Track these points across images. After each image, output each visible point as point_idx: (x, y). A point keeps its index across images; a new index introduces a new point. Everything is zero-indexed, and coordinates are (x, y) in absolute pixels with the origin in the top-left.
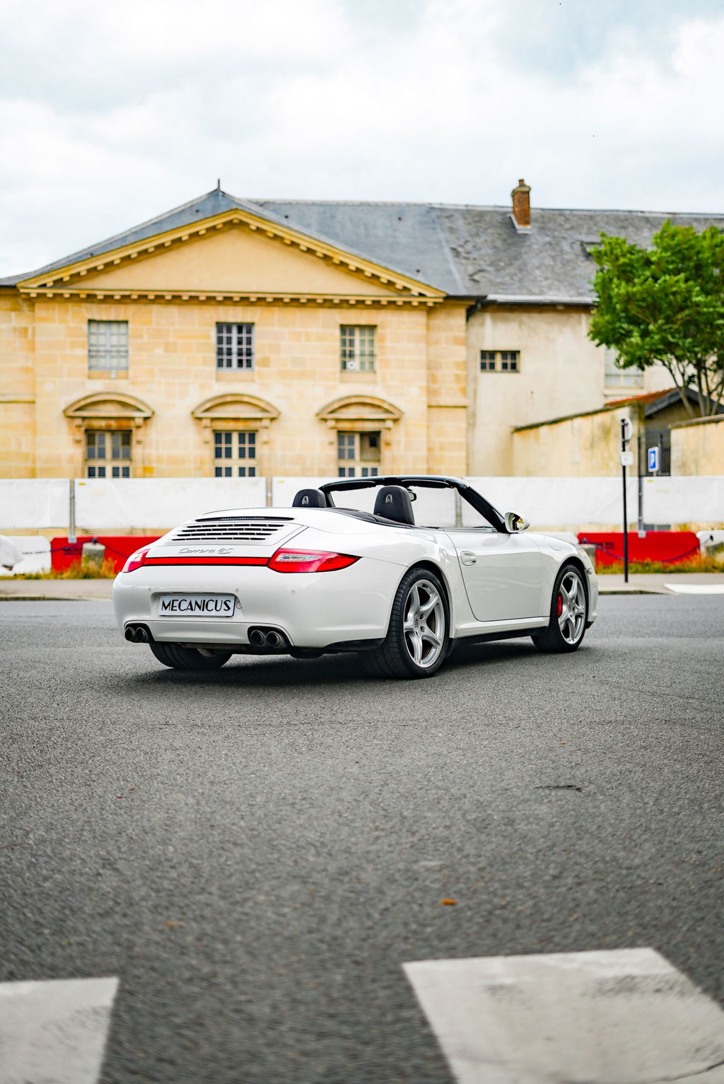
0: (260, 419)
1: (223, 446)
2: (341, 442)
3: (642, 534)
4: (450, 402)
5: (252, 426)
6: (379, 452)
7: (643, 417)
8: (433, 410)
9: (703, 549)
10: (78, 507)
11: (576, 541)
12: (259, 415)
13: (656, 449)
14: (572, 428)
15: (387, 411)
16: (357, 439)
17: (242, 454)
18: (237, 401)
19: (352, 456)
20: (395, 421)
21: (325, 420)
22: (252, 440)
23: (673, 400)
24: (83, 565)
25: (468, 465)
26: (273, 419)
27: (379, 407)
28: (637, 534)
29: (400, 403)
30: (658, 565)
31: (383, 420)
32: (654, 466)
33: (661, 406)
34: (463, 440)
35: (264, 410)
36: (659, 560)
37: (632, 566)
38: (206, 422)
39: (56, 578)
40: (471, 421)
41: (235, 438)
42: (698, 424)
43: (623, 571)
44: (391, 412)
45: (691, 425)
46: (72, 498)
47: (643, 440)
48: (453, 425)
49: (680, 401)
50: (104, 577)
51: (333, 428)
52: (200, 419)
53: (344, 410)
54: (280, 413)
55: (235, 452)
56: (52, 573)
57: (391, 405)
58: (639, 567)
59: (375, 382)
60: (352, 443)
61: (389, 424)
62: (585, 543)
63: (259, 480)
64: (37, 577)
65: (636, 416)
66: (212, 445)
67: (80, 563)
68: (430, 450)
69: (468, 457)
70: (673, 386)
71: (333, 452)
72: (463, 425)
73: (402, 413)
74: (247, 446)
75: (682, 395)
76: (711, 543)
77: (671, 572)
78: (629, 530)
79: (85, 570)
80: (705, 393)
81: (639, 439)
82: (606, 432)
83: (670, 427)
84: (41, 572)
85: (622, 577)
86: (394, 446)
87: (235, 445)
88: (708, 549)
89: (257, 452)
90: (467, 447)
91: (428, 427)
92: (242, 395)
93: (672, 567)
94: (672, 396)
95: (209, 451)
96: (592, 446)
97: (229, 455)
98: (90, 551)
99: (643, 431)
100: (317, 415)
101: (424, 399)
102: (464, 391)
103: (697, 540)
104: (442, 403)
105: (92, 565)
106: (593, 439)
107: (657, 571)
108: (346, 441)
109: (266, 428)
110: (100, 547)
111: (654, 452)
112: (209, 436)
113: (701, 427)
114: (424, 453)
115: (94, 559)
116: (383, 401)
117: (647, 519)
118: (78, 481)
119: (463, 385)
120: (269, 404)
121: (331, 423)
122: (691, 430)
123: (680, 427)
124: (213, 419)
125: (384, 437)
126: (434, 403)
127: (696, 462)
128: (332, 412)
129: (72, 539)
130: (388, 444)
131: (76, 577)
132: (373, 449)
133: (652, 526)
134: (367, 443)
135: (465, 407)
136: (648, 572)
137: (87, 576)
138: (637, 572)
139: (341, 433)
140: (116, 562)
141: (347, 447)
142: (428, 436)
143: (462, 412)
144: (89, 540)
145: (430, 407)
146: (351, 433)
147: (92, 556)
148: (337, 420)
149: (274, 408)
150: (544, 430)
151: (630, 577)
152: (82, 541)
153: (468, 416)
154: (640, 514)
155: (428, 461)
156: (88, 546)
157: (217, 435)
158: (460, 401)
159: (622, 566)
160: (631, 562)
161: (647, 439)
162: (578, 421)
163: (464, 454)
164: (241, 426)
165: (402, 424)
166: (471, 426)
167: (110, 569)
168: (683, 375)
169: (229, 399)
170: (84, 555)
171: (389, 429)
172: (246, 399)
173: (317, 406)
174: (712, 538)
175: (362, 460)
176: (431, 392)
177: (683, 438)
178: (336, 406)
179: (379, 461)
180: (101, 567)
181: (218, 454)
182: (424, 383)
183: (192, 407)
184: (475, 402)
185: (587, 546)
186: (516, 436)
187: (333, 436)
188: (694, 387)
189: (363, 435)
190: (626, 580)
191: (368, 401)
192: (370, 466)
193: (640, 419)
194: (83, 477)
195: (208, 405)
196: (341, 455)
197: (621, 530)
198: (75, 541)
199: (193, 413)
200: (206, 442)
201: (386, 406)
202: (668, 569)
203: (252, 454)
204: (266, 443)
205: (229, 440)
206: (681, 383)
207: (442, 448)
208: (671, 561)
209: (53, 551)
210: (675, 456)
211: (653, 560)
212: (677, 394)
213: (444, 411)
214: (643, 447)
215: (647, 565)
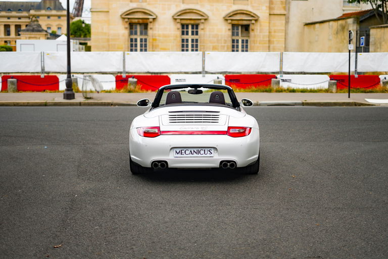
0: (200, 19)
1: (185, 30)
2: (233, 29)
3: (356, 76)
4: (278, 12)
5: (197, 22)
6: (249, 33)
7: (359, 22)
8: (272, 16)
9: (381, 83)
10: (126, 63)
11: (329, 79)
12: (200, 18)
13: (364, 37)
14: (329, 25)
15: (252, 16)
16: (240, 28)
17: (193, 34)
18: (190, 11)
19: (238, 35)
20: (256, 20)
21: (227, 20)
22: (197, 28)
23: (372, 14)
24: (128, 87)
25: (285, 39)
26: (205, 20)
27: (249, 15)
28: (354, 76)
29: (258, 13)
30: (363, 89)
31: (251, 20)
32: (362, 44)
33: (366, 17)
34: (284, 28)
35: (202, 16)
36: (363, 87)
37: (352, 89)
38: (178, 21)
39: (117, 92)
40: (287, 21)
41: (190, 27)
42: (382, 27)
43: (348, 91)
44: (254, 17)
45: (378, 28)
46: (124, 60)
47: (358, 32)
48: (279, 23)
49: (374, 15)
50: (137, 92)
51: (230, 23)
52: (176, 19)
53: (235, 16)
54: (208, 17)
55: (190, 33)
56: (116, 90)
57: (254, 14)
58: (355, 91)
59: (248, 5)
60: (238, 29)
61: (253, 22)
62: (332, 80)
63: (200, 53)
64: (110, 92)
65: (356, 22)
66: (181, 30)
67: (127, 86)
68: (270, 32)
69: (285, 36)
70: (372, 8)
71: (230, 33)
72: (284, 22)
73: (258, 17)
74: (195, 30)
75: (375, 13)
76: (385, 81)
77: (368, 92)
78: (351, 74)
79: (129, 89)
80: (385, 12)
81: (357, 31)
82: (343, 28)
83: (370, 27)
84: (111, 89)
85: (348, 94)
86: (255, 30)
87: (190, 30)
88: (383, 83)
89: (199, 33)
90: (285, 31)
91: (269, 23)
92: (193, 9)
93: (368, 90)
94: (371, 13)
95: (179, 33)
96: (337, 33)
97: (187, 34)
98: (131, 81)
99: (358, 28)
100: (224, 18)
101: (268, 11)
102: (285, 8)
103: (379, 79)
104: (275, 13)
105: (132, 87)
106: (337, 30)
107: (362, 92)
108: (235, 28)
109: (203, 23)
110: (135, 80)
111: (363, 38)
112: (179, 26)
113: (383, 29)
114: (267, 34)
115: (133, 85)
116: (251, 12)
117: (359, 70)
118: (126, 52)
119: (284, 5)
120: (204, 13)
121: (229, 21)
122: (379, 30)
123: (374, 28)
124: (181, 19)
125: (251, 27)
126: (272, 13)
127: (380, 43)
128: (230, 16)
129: (124, 76)
130: (253, 30)
131: (125, 92)
132: (247, 32)
133: (361, 73)
134: (244, 30)
135: (285, 15)
136: (358, 92)
137: (130, 92)
138: (354, 92)
139: (233, 26)
140: (142, 86)
141: (236, 31)
142: (269, 27)
143: (283, 17)
144: (131, 77)
145: (270, 14)
146: (238, 25)
147: (132, 83)
148: (232, 20)
149: (207, 15)
150: (317, 25)
151: (351, 94)
152: (128, 77)
153: (286, 18)
154: (356, 68)
155: (269, 38)
156: (130, 79)
157: (183, 26)
158: (283, 12)
159: (347, 90)
160: (352, 88)
161: (360, 32)
162: (331, 23)
163: (284, 34)
164: (192, 22)
165: (259, 21)
166: (287, 22)
167: (139, 89)
168: (376, 5)
169: (188, 11)
170: (129, 83)
171: (253, 24)
172: (194, 11)
173: (224, 14)
174: (385, 78)
175: (242, 36)
176: (270, 8)
177: (374, 33)
178: (231, 14)
179: (249, 37)
180: (135, 87)
181: (183, 33)
182: (268, 5)
183: (172, 15)
184: (289, 13)
185: (333, 81)
186: (306, 27)
187: (230, 27)
188: (381, 9)
189: (242, 26)
190: (349, 97)
191: (245, 12)
192: (245, 39)
193: (357, 23)
194: (128, 51)
195: (179, 14)
196: (233, 34)
197: (348, 74)
198: (125, 77)
199: (173, 17)
200: (178, 29)
201: (252, 14)
202: (367, 91)
203: (197, 34)
204: (202, 29)
205: (187, 28)
206: (375, 7)
207: (275, 32)
208: (368, 88)
209: (116, 81)
210: (371, 39)
211: (361, 87)
212: (373, 12)
213: (276, 17)
214: (358, 35)
215: (358, 89)
